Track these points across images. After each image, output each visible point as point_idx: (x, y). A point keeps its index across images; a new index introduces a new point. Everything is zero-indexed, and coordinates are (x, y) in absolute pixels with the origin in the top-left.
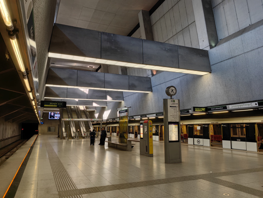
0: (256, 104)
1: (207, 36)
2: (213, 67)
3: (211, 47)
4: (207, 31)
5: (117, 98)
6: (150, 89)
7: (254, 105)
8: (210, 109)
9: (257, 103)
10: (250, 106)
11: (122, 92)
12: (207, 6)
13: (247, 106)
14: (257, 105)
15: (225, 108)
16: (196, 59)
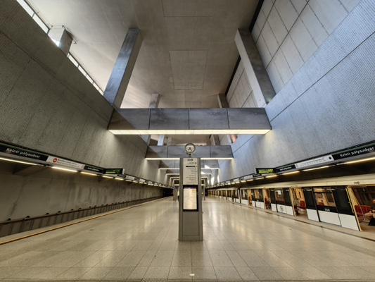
0: (330, 158)
1: (262, 95)
2: (272, 123)
3: (267, 103)
4: (262, 90)
5: (213, 166)
6: (232, 155)
7: (327, 159)
8: (279, 170)
9: (331, 156)
10: (323, 162)
11: (217, 160)
12: (259, 69)
13: (319, 162)
14: (333, 159)
15: (293, 167)
16: (249, 118)
